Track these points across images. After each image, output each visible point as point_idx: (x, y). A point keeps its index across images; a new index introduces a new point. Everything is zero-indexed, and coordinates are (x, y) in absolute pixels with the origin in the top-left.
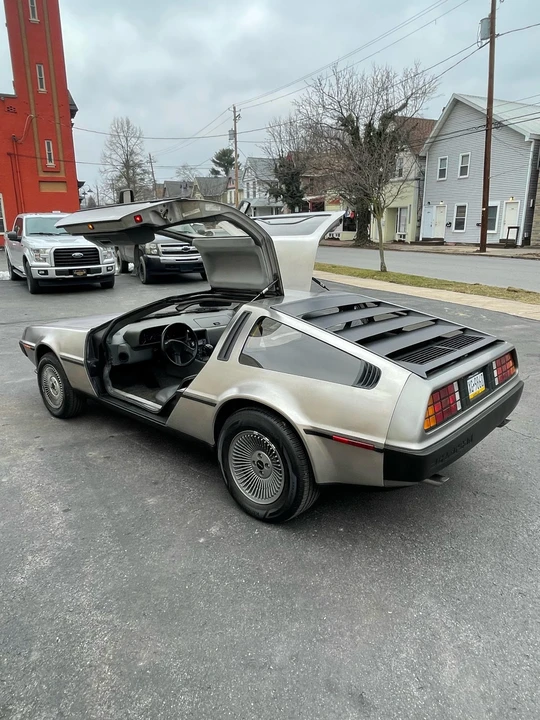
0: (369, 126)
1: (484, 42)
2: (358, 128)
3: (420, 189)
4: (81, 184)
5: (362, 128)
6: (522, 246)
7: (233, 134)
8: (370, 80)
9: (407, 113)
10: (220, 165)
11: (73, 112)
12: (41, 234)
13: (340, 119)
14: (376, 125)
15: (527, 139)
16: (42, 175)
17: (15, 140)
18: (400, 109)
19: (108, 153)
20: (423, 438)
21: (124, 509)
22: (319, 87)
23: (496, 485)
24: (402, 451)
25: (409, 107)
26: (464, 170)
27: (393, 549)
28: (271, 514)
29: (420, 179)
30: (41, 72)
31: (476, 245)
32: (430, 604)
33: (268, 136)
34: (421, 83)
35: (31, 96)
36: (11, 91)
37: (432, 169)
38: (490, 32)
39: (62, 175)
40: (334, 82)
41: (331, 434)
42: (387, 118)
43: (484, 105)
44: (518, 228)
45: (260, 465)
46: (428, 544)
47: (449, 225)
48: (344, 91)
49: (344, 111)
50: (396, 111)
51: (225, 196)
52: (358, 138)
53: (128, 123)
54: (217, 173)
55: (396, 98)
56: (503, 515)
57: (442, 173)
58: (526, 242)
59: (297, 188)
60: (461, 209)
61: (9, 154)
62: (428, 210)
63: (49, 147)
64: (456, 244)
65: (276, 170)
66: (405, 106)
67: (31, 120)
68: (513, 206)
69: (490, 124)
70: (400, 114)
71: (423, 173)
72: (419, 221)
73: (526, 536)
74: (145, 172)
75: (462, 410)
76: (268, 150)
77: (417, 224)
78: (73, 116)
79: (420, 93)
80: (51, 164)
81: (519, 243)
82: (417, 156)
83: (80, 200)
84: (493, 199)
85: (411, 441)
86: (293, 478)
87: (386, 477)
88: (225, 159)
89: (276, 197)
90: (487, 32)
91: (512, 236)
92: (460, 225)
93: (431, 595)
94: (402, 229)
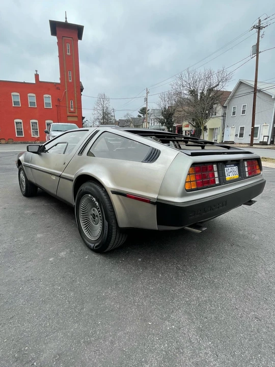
0: (202, 93)
1: (254, 55)
2: (197, 94)
3: (224, 121)
4: (83, 118)
5: (199, 95)
6: (270, 145)
7: (146, 100)
8: (203, 74)
9: (219, 88)
10: (142, 113)
11: (82, 90)
12: (57, 131)
13: (190, 91)
14: (205, 92)
15: (273, 97)
16: (69, 114)
17: (59, 100)
18: (216, 86)
19: (96, 107)
20: (183, 195)
21: (21, 239)
22: (181, 78)
23: (246, 241)
24: (167, 203)
25: (220, 86)
26: (244, 112)
27: (168, 275)
28: (96, 247)
29: (224, 116)
30: (70, 74)
31: (249, 144)
32: (183, 319)
33: (159, 99)
34: (225, 75)
35: (66, 83)
36: (59, 81)
37: (230, 112)
38: (256, 51)
39: (76, 114)
40: (187, 75)
41: (125, 193)
42: (210, 90)
43: (253, 83)
44: (268, 136)
45: (94, 216)
46: (194, 274)
47: (236, 135)
48: (191, 79)
49: (191, 88)
50: (214, 87)
51: (142, 125)
52: (197, 98)
53: (104, 95)
54: (140, 116)
55: (214, 81)
56: (249, 259)
57: (234, 113)
58: (272, 143)
59: (171, 120)
60: (242, 129)
61: (56, 106)
62: (227, 129)
63: (72, 103)
64: (240, 144)
65: (162, 113)
66: (218, 85)
67: (65, 92)
68: (266, 127)
69: (256, 91)
70: (216, 89)
71: (225, 114)
72: (223, 134)
73: (264, 274)
74: (112, 116)
75: (219, 184)
76: (159, 105)
77: (222, 135)
78: (82, 91)
79: (225, 80)
80: (72, 110)
81: (269, 143)
82: (223, 106)
83: (83, 124)
84: (257, 124)
85: (174, 196)
86: (106, 223)
87: (159, 223)
88: (143, 111)
89: (162, 124)
90: (255, 52)
91: (265, 140)
92: (241, 135)
93: (186, 311)
94: (216, 137)
